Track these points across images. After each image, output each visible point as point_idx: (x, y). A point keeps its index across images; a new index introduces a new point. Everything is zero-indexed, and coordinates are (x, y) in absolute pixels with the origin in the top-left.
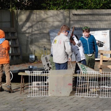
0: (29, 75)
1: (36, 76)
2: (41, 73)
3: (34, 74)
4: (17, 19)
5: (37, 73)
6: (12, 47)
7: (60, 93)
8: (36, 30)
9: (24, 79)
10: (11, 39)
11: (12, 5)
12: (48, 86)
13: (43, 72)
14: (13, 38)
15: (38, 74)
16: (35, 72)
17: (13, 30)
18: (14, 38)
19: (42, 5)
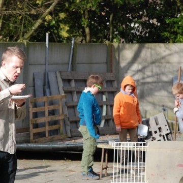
0: (115, 149)
1: (125, 149)
2: (134, 145)
3: (122, 146)
4: (117, 58)
5: (127, 145)
6: (107, 106)
7: (164, 179)
8: (149, 77)
9: (106, 155)
10: (105, 92)
11: (112, 35)
12: (144, 167)
13: (137, 145)
14: (109, 90)
15: (129, 146)
16: (124, 144)
17: (110, 76)
18: (112, 89)
19: (162, 34)
